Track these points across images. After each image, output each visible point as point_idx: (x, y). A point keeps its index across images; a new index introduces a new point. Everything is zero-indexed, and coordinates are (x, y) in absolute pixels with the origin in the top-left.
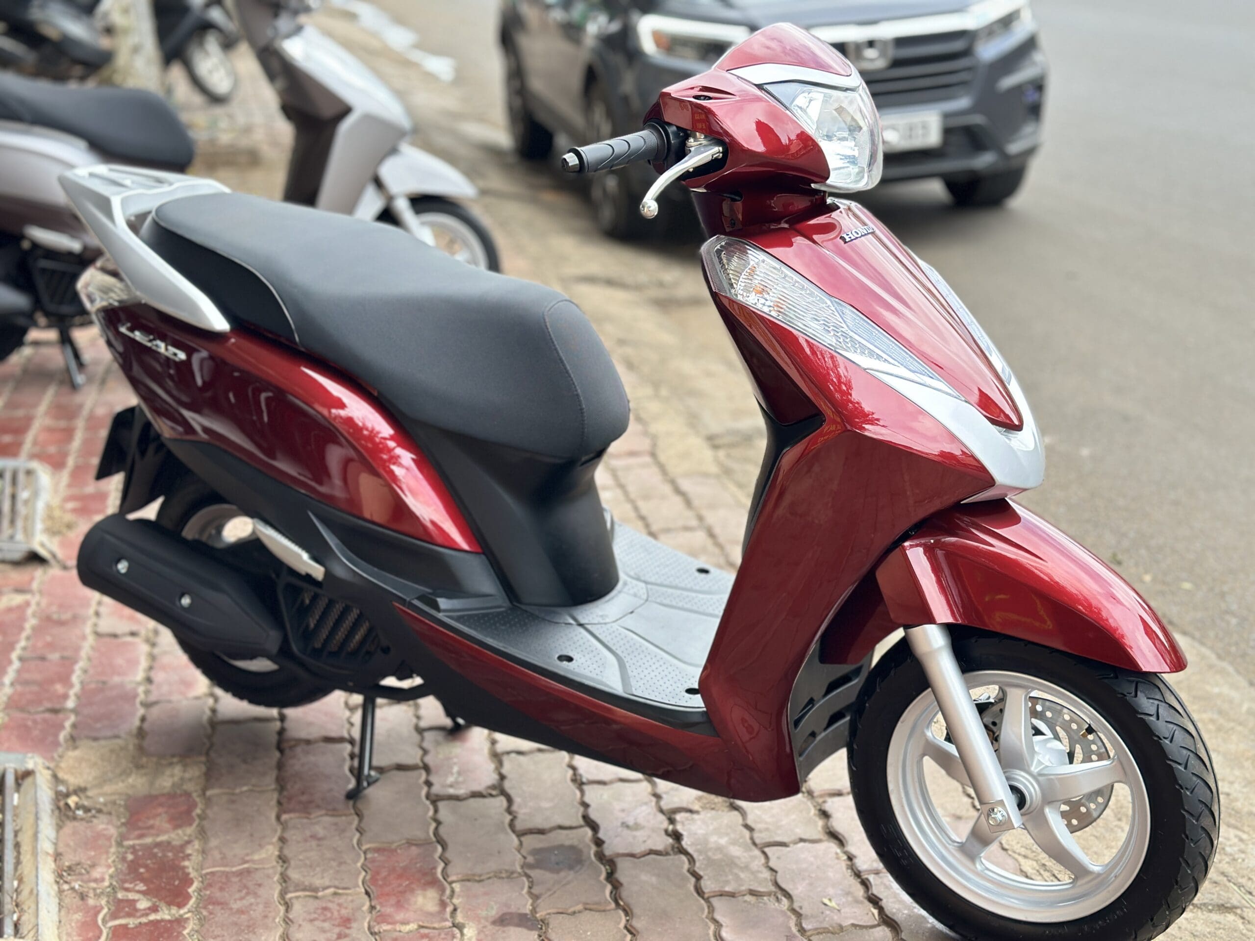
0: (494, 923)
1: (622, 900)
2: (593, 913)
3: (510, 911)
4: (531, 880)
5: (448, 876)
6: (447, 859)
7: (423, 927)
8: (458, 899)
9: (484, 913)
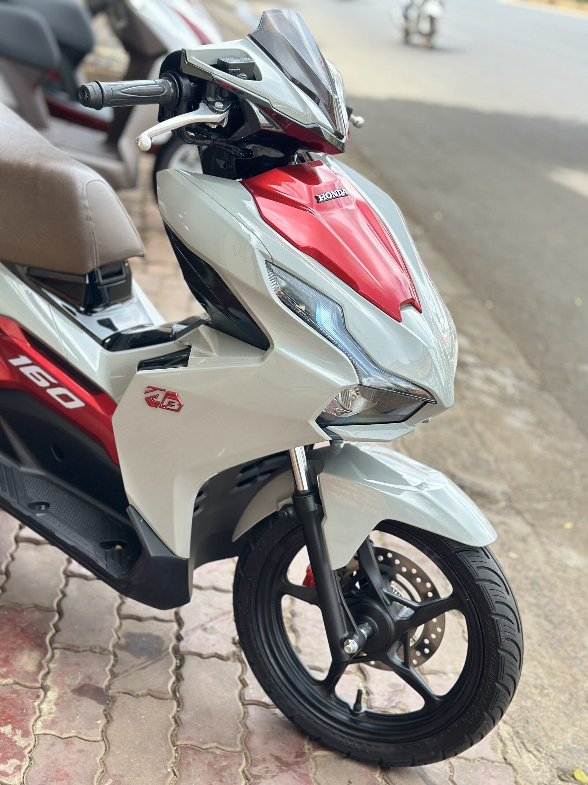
0: (74, 691)
1: (179, 693)
2: (153, 699)
3: (90, 683)
4: (116, 659)
5: (54, 643)
6: (58, 627)
7: (17, 683)
8: (54, 664)
9: (69, 682)
